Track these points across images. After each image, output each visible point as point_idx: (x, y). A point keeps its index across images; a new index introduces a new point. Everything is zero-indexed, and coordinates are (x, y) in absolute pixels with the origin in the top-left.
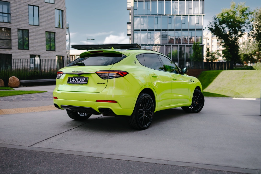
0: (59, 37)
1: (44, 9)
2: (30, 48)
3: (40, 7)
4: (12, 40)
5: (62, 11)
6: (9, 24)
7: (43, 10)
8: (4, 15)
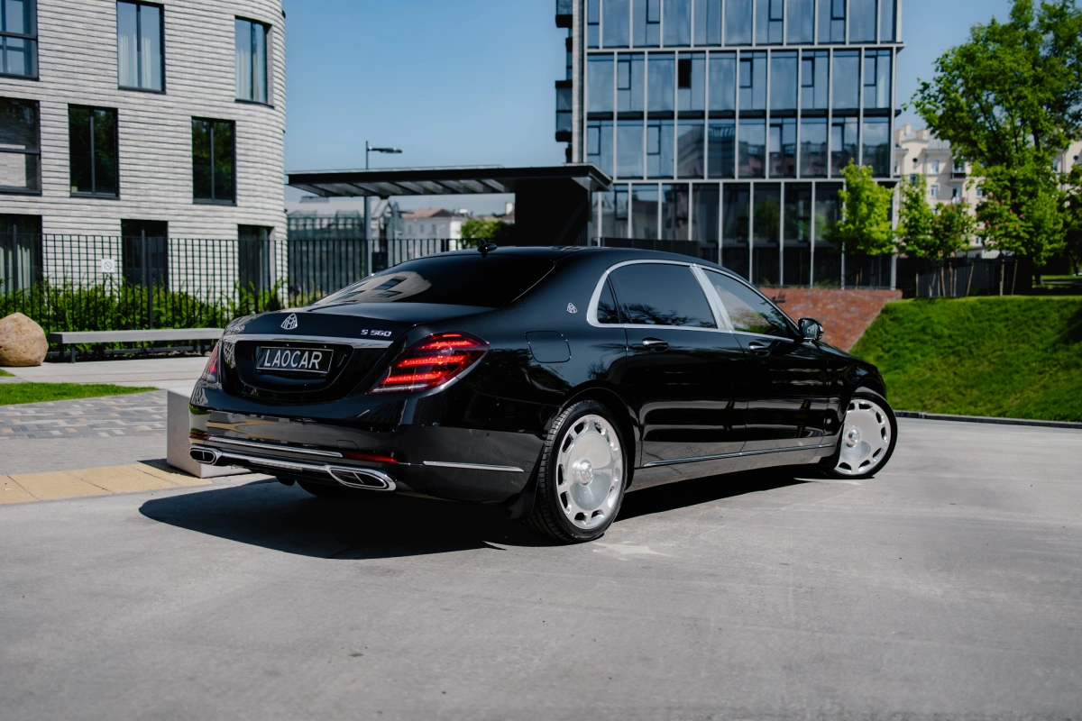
0: (250, 141)
1: (185, 19)
2: (121, 192)
3: (166, 7)
4: (43, 154)
5: (267, 27)
6: (29, 82)
7: (183, 22)
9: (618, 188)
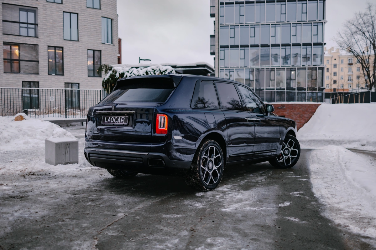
0: (107, 57)
1: (86, 18)
2: (64, 73)
3: (79, 14)
4: (40, 62)
5: (112, 20)
6: (35, 39)
7: (84, 19)
8: (30, 26)
9: (231, 70)
